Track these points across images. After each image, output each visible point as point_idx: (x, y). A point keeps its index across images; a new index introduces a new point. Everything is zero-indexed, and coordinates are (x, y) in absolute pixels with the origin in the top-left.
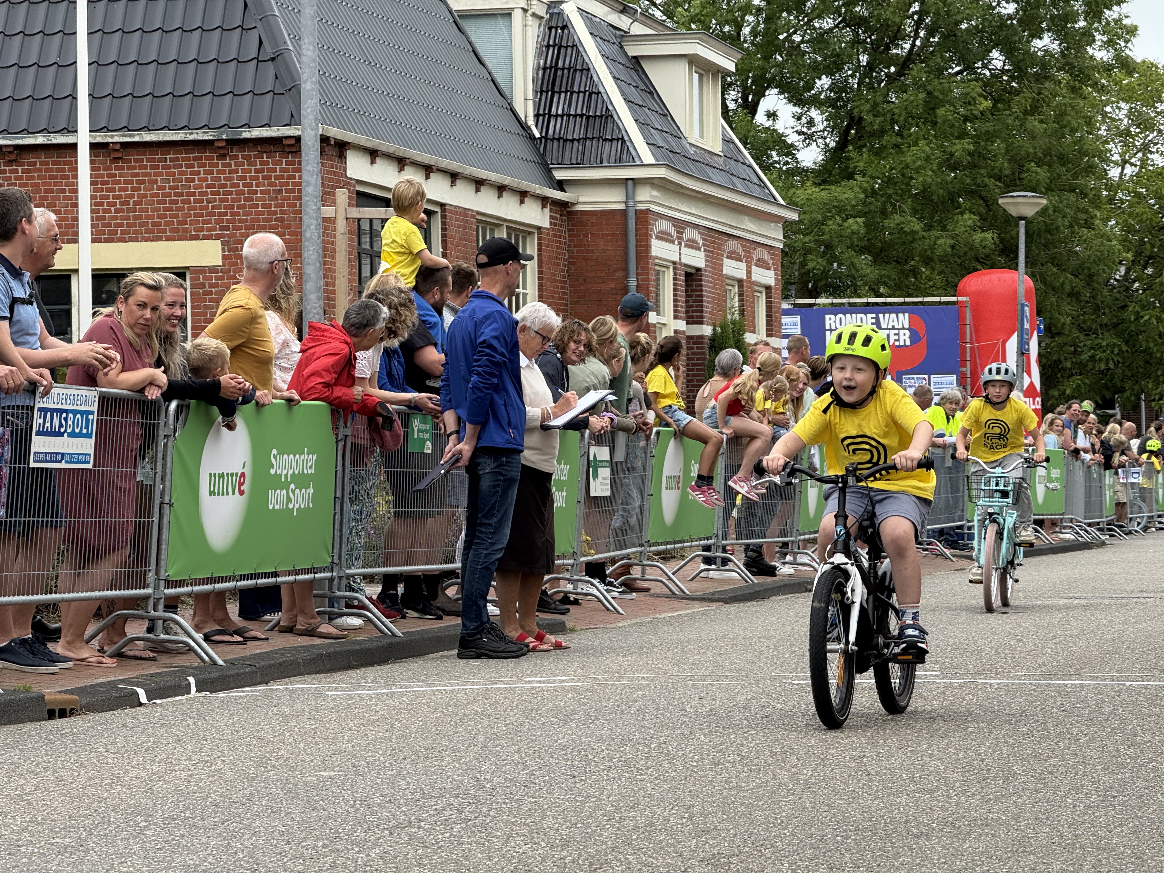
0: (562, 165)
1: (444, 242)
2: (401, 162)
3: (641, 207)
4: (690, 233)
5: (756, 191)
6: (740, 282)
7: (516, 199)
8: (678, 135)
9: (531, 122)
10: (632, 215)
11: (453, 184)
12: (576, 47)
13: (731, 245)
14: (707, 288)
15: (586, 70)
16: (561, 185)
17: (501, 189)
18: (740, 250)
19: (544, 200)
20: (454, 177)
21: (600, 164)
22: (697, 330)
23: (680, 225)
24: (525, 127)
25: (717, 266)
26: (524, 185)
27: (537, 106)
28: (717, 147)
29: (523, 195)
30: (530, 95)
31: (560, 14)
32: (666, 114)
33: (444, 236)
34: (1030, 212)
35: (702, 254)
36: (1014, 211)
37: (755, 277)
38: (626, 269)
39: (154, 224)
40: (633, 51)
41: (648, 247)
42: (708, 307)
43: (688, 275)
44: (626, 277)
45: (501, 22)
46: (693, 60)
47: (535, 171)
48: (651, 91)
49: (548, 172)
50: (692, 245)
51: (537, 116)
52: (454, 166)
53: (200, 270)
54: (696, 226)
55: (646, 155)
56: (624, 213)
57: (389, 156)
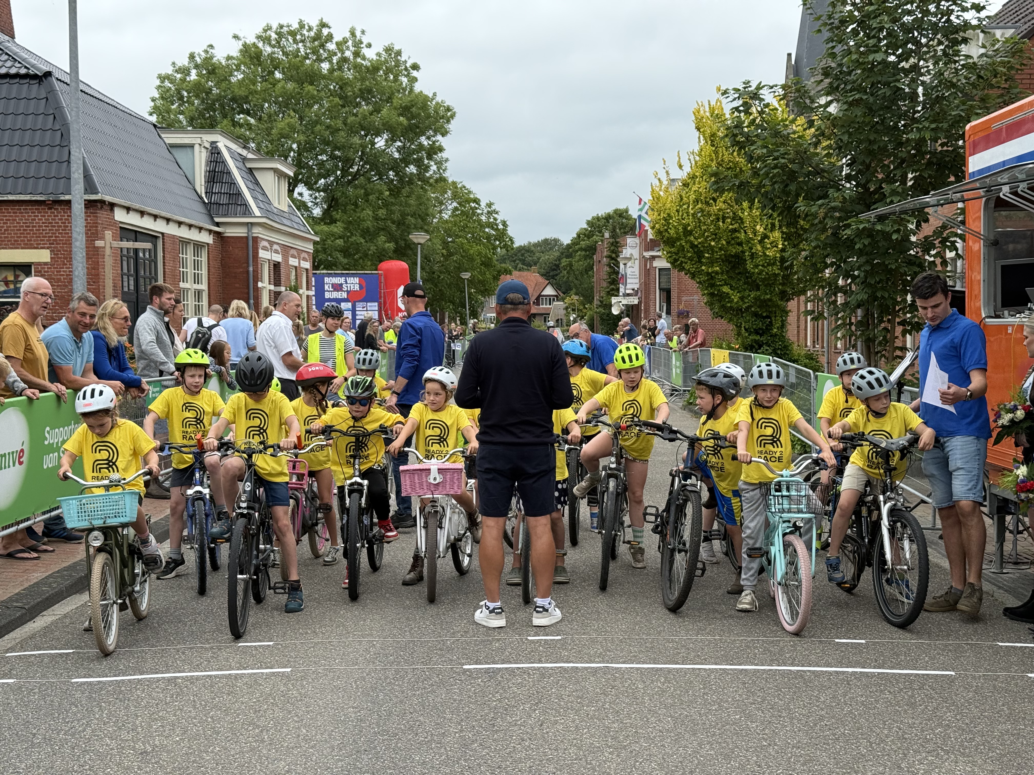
0: (218, 215)
1: (164, 251)
2: (142, 213)
3: (255, 235)
4: (276, 247)
5: (302, 229)
6: (296, 267)
7: (197, 231)
8: (270, 203)
9: (204, 196)
10: (250, 239)
11: (168, 224)
12: (224, 162)
13: (293, 252)
14: (283, 271)
15: (229, 173)
16: (218, 224)
17: (190, 226)
18: (296, 254)
19: (210, 231)
20: (168, 220)
21: (235, 216)
22: (278, 289)
23: (271, 243)
24: (201, 198)
25: (287, 261)
26: (201, 224)
27: (206, 188)
28: (286, 209)
29: (200, 229)
30: (203, 183)
31: (217, 147)
32: (264, 194)
33: (163, 248)
34: (422, 241)
35: (280, 256)
36: (416, 241)
37: (302, 265)
38: (248, 263)
39: (15, 241)
40: (249, 165)
41: (257, 253)
42: (283, 279)
43: (274, 265)
44: (248, 266)
45: (189, 150)
46: (276, 170)
47: (206, 218)
48: (257, 183)
49: (212, 218)
50: (276, 252)
51: (206, 193)
52: (168, 215)
53: (39, 264)
54: (278, 244)
55: (257, 212)
56: (247, 238)
57: (136, 210)
